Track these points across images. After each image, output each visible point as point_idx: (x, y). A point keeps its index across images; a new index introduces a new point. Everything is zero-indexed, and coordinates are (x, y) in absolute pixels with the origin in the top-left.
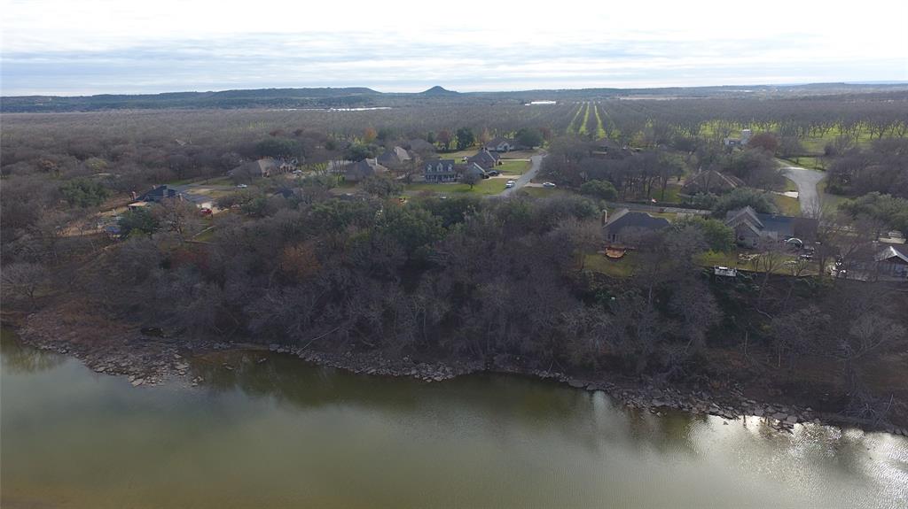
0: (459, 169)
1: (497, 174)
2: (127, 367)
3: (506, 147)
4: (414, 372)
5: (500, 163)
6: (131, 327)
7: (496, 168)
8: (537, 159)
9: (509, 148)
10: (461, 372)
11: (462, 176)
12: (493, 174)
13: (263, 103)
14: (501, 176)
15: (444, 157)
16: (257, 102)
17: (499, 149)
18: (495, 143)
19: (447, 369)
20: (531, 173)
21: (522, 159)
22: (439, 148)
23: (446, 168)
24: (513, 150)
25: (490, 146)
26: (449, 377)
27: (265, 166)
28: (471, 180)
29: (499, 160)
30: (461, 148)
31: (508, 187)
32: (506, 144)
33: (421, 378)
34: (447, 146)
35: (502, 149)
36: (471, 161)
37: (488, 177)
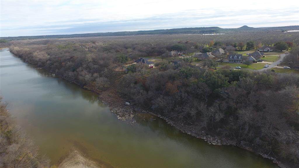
0: (244, 58)
1: (262, 61)
2: (118, 112)
3: (268, 50)
4: (205, 138)
5: (264, 57)
6: (123, 100)
7: (261, 58)
8: (283, 56)
9: (270, 50)
10: (225, 144)
11: (245, 61)
12: (259, 61)
13: (182, 33)
14: (263, 62)
15: (239, 53)
16: (180, 32)
17: (265, 51)
18: (263, 48)
19: (219, 141)
20: (278, 62)
21: (276, 55)
22: (238, 49)
23: (238, 58)
24: (272, 51)
25: (261, 49)
26: (219, 144)
27: (173, 53)
28: (248, 63)
29: (264, 55)
30: (247, 50)
31: (265, 67)
32: (269, 49)
33: (207, 141)
34: (241, 48)
35: (267, 51)
36: (250, 55)
37: (256, 62)
